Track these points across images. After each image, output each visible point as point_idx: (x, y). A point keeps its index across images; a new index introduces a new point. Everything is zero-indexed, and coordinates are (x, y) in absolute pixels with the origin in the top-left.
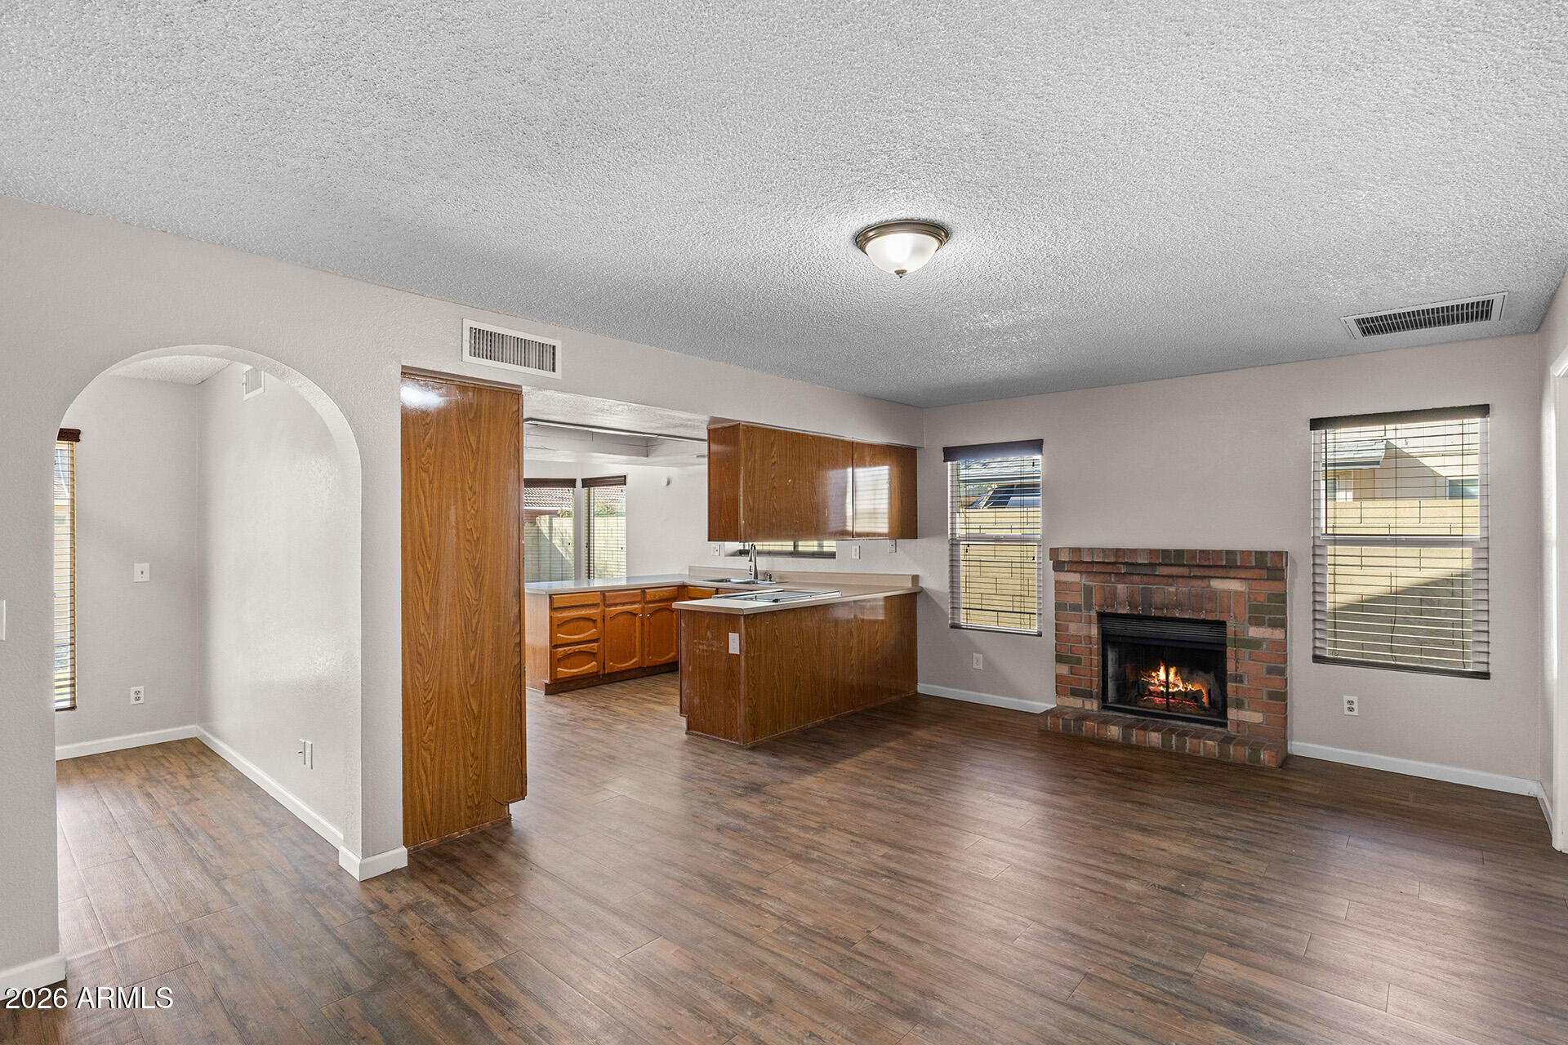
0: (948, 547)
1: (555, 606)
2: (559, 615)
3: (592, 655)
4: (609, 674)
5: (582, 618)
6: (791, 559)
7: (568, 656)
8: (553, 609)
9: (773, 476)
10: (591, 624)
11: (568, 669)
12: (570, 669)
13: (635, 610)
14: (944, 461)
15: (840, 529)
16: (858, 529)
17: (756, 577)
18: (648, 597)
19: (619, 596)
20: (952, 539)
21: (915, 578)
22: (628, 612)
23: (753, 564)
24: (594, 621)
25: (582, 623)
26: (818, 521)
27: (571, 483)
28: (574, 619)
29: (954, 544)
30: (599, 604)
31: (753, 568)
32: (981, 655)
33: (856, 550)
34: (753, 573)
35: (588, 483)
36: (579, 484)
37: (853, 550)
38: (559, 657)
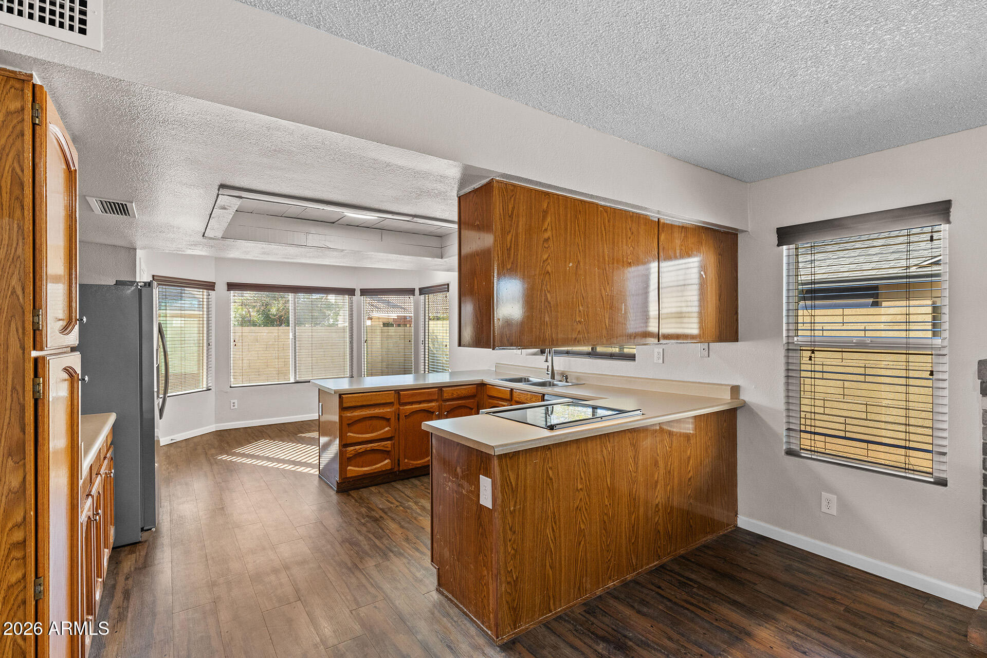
0: (782, 353)
1: (345, 405)
2: (349, 415)
3: (386, 453)
4: (404, 471)
5: (374, 417)
6: (590, 360)
7: (358, 455)
8: (343, 408)
9: (545, 257)
10: (384, 423)
11: (358, 467)
12: (362, 467)
13: (431, 408)
14: (778, 245)
15: (640, 330)
16: (664, 330)
17: (553, 377)
18: (446, 396)
19: (413, 395)
20: (788, 343)
21: (735, 390)
22: (424, 410)
23: (550, 364)
24: (388, 420)
25: (375, 422)
26: (611, 319)
27: (411, 292)
28: (366, 418)
29: (791, 350)
30: (392, 402)
31: (550, 368)
32: (836, 496)
33: (659, 353)
34: (550, 373)
35: (422, 291)
36: (417, 292)
37: (656, 354)
38: (348, 456)
